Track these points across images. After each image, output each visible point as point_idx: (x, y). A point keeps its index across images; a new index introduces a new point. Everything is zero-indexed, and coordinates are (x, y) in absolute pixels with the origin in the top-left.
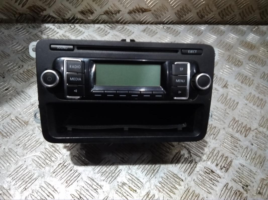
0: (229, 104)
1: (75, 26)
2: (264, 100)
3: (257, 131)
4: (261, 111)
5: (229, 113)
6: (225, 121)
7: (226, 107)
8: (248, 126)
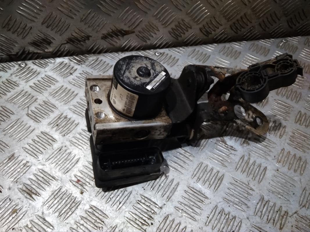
0: (253, 173)
1: (26, 65)
2: (303, 160)
3: (297, 217)
4: (301, 179)
5: (254, 188)
6: (249, 204)
7: (248, 179)
8: (284, 209)
